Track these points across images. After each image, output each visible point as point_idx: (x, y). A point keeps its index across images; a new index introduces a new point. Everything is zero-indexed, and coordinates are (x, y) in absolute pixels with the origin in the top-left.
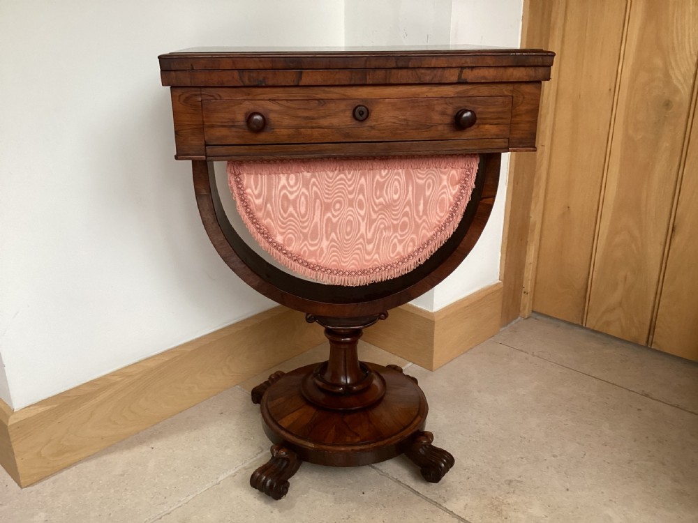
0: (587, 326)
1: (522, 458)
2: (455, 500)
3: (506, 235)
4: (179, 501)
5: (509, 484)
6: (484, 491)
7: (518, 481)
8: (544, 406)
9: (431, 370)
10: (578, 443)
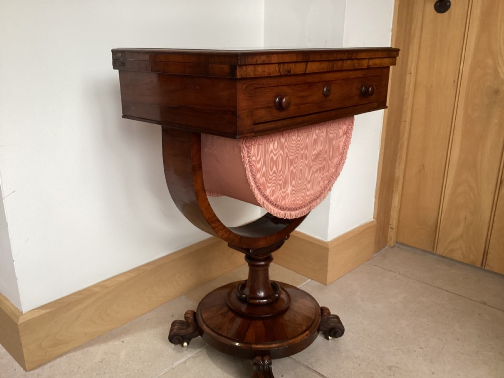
0: (437, 253)
1: (398, 349)
3: (379, 186)
5: (390, 369)
7: (396, 367)
8: (411, 311)
9: (326, 285)
10: (438, 339)
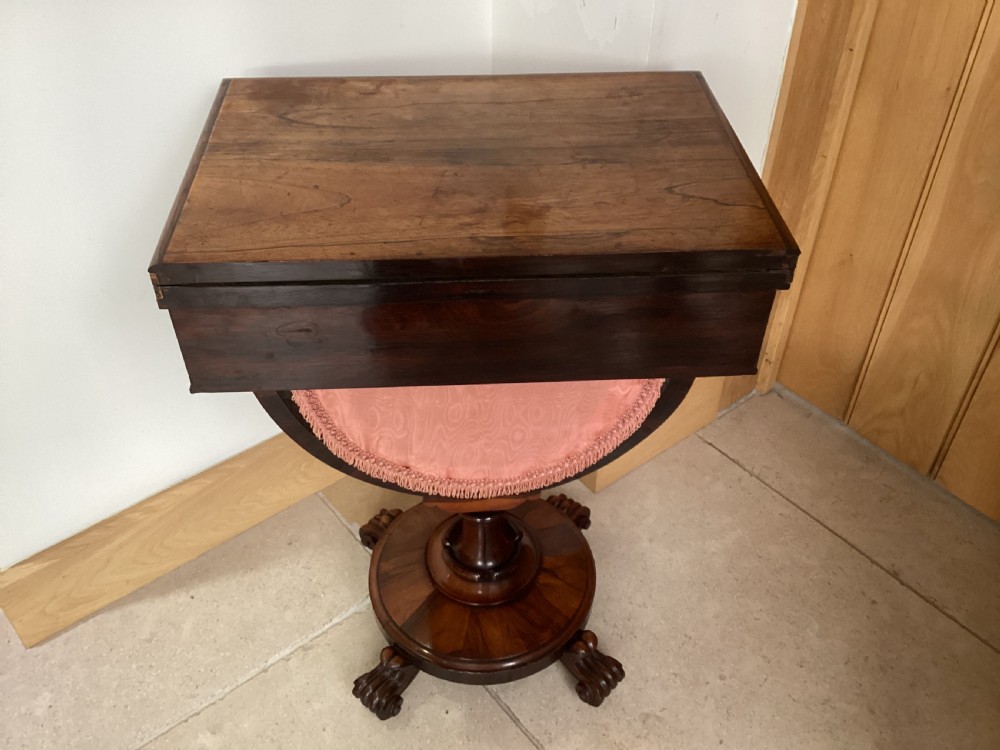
0: (851, 423)
1: (675, 675)
2: (564, 739)
4: (213, 696)
5: (644, 722)
6: (607, 729)
7: (659, 719)
8: (737, 579)
9: (594, 491)
10: (764, 657)
